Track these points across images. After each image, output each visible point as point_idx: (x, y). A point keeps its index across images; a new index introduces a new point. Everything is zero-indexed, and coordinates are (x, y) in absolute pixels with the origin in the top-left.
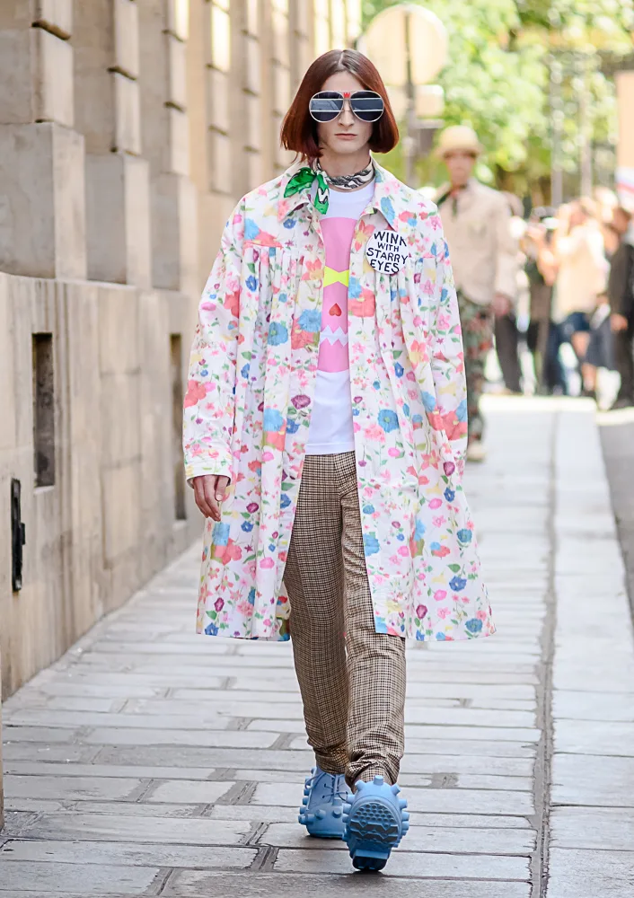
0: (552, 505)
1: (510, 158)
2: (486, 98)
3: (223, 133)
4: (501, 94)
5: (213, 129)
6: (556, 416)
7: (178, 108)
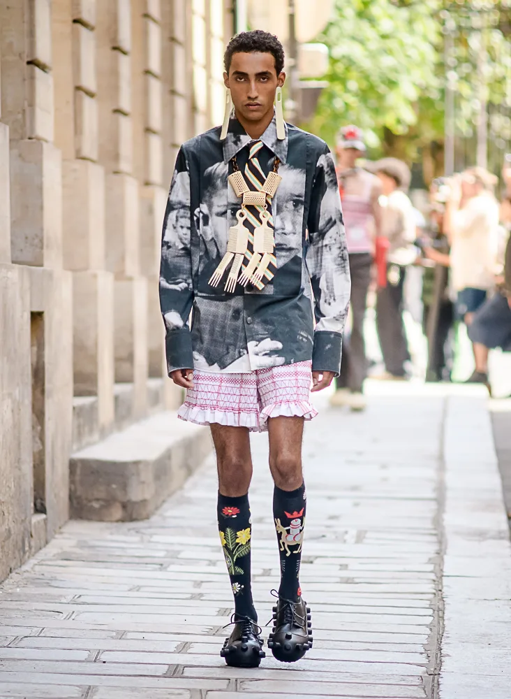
0: (440, 501)
1: (399, 121)
2: (372, 55)
3: (91, 95)
4: (388, 52)
5: (78, 88)
6: (446, 401)
7: (43, 67)
